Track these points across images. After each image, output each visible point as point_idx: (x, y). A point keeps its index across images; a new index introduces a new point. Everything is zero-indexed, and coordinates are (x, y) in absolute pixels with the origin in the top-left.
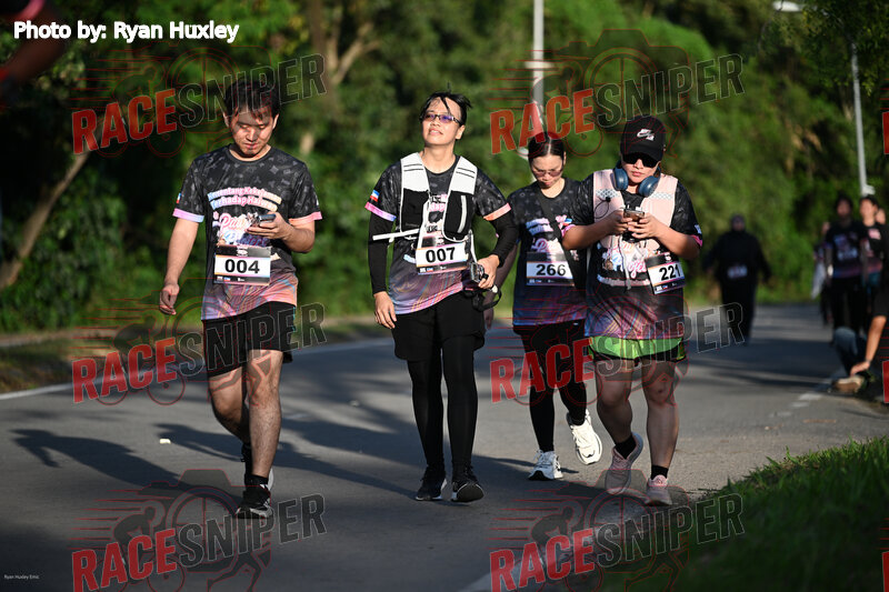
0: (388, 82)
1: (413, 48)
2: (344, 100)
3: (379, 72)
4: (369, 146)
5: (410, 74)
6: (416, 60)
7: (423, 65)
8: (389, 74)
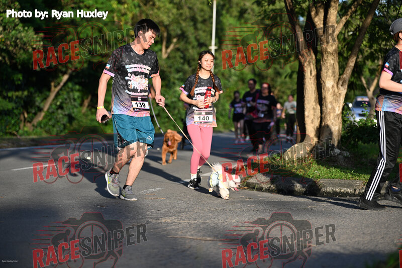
0: (181, 58)
1: (190, 47)
2: (166, 63)
3: (179, 54)
4: (174, 78)
5: (188, 55)
6: (191, 51)
7: (192, 53)
8: (182, 55)
